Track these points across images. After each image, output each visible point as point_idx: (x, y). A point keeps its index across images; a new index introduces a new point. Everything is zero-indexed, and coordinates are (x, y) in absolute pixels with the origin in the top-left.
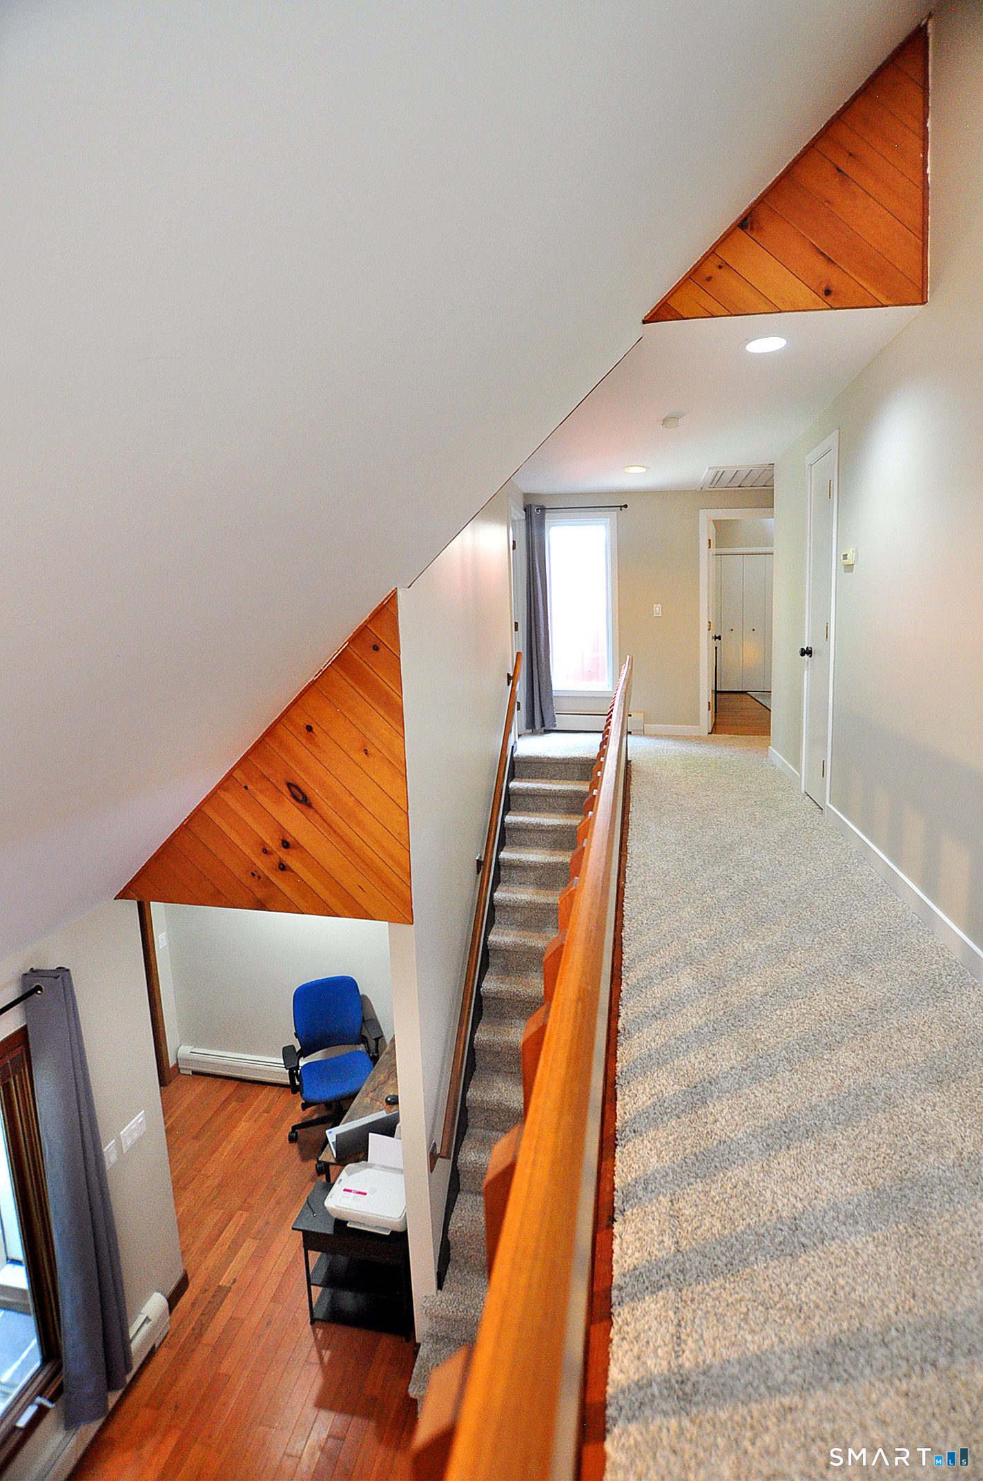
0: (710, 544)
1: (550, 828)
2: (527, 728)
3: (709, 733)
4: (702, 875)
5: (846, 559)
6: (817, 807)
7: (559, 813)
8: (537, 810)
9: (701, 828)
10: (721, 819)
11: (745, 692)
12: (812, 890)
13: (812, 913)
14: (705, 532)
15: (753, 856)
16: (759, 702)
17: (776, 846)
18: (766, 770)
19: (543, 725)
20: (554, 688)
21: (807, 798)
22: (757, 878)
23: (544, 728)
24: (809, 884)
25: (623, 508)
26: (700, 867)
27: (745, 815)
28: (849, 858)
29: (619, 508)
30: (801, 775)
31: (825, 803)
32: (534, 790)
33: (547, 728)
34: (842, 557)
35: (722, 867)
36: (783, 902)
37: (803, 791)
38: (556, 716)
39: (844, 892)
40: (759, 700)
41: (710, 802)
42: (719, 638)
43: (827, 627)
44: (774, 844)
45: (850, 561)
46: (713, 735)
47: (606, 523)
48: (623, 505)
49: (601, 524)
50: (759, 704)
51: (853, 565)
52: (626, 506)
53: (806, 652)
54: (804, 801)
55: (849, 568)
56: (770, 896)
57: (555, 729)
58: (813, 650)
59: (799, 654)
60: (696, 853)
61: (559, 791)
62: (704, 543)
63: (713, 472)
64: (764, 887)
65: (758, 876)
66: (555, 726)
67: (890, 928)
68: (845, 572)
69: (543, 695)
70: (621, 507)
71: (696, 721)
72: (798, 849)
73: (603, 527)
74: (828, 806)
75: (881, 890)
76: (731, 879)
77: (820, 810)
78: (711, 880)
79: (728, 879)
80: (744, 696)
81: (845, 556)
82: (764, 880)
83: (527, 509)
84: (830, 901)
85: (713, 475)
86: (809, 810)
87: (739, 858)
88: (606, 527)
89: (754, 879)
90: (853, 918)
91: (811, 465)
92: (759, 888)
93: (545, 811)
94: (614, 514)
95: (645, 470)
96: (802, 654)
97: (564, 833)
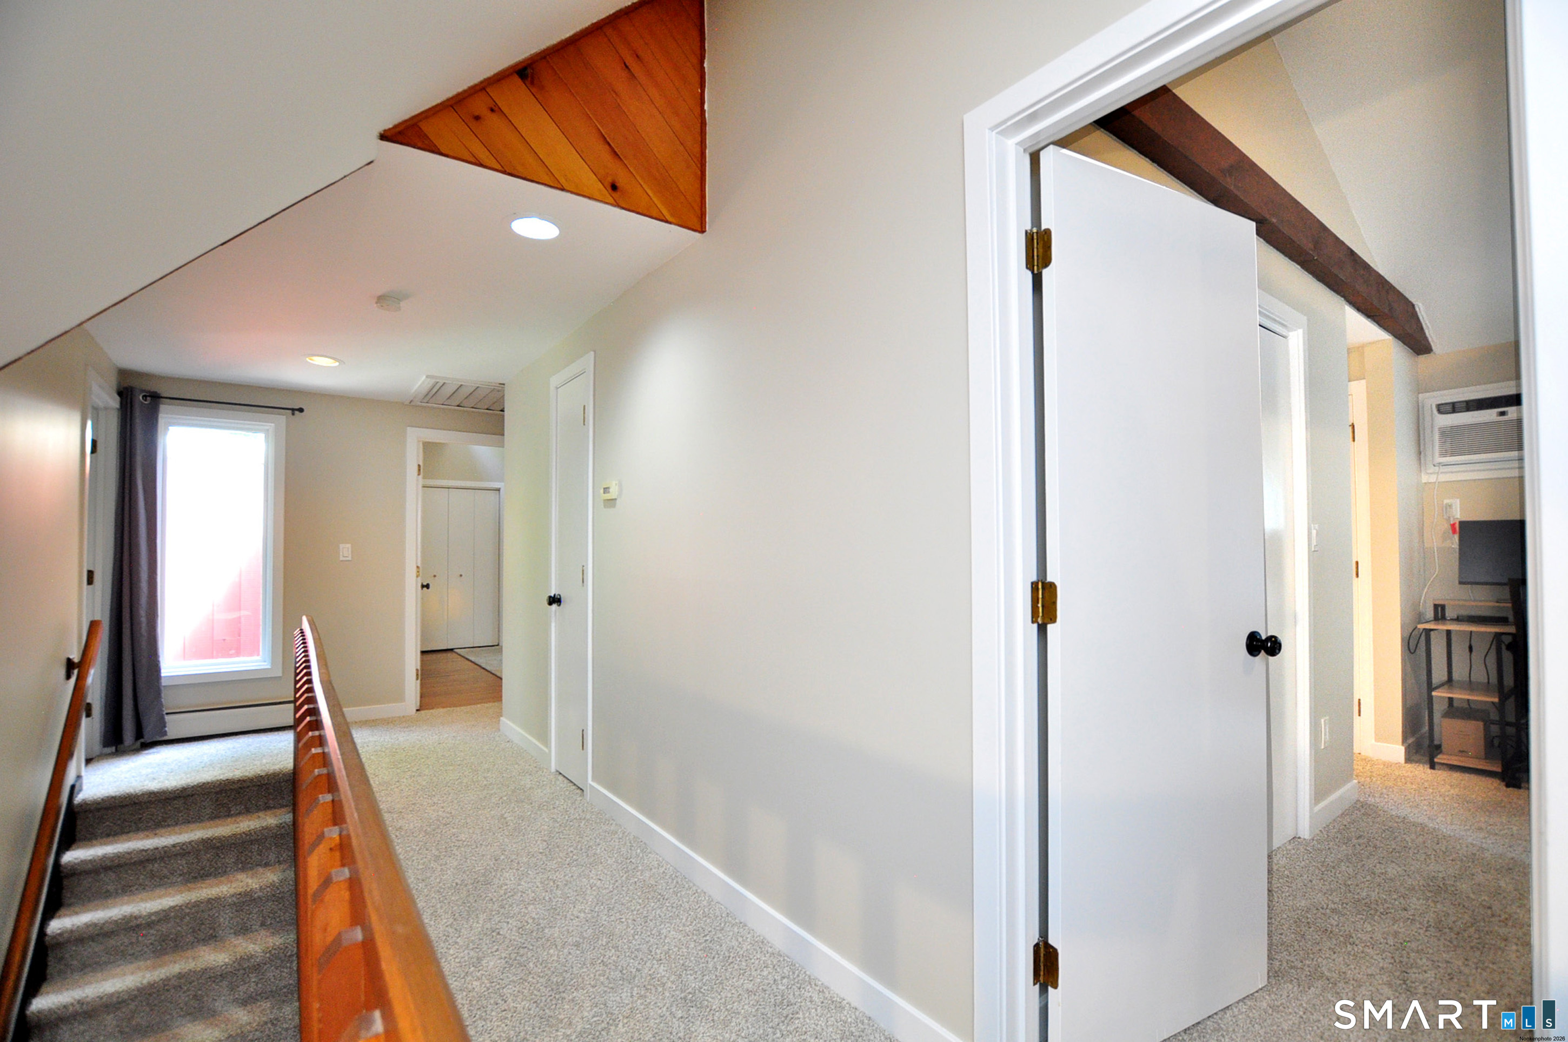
0: (419, 470)
1: (153, 918)
2: (104, 746)
3: (417, 710)
4: (456, 943)
5: (609, 492)
6: (574, 787)
7: (173, 884)
8: (126, 890)
9: (437, 858)
10: (463, 837)
11: (452, 650)
12: (606, 912)
13: (616, 947)
14: (413, 456)
15: (519, 885)
16: (471, 661)
17: (544, 858)
18: (503, 750)
19: (139, 734)
20: (164, 673)
21: (560, 778)
22: (534, 919)
23: (142, 740)
24: (600, 904)
25: (297, 412)
26: (450, 930)
27: (492, 822)
28: (631, 849)
29: (290, 411)
30: (550, 751)
31: (587, 781)
32: (118, 856)
33: (147, 738)
34: (602, 491)
35: (482, 917)
36: (577, 945)
37: (553, 770)
38: (167, 718)
39: (640, 901)
40: (470, 658)
41: (440, 813)
42: (427, 586)
43: (583, 571)
44: (540, 856)
45: (613, 493)
46: (422, 712)
47: (268, 430)
48: (297, 407)
49: (260, 431)
50: (470, 663)
51: (616, 499)
52: (301, 410)
53: (554, 600)
54: (558, 783)
55: (611, 503)
56: (559, 942)
57: (166, 738)
58: (562, 596)
59: (546, 603)
60: (439, 906)
61: (174, 846)
62: (412, 470)
63: (431, 382)
64: (546, 931)
65: (534, 915)
66: (165, 733)
67: (705, 936)
68: (605, 507)
69: (141, 684)
70: (293, 410)
71: (399, 697)
72: (571, 855)
73: (261, 437)
74: (590, 785)
75: (677, 882)
76: (499, 933)
77: (579, 791)
78: (471, 946)
79: (494, 934)
80: (449, 655)
81: (606, 490)
82: (544, 919)
83: (121, 393)
84: (630, 921)
85: (429, 386)
86: (567, 793)
87: (502, 892)
88: (267, 438)
89: (530, 921)
90: (663, 936)
91: (557, 388)
92: (540, 935)
93: (143, 887)
94: (282, 419)
95: (337, 364)
96: (550, 603)
97: (182, 919)
